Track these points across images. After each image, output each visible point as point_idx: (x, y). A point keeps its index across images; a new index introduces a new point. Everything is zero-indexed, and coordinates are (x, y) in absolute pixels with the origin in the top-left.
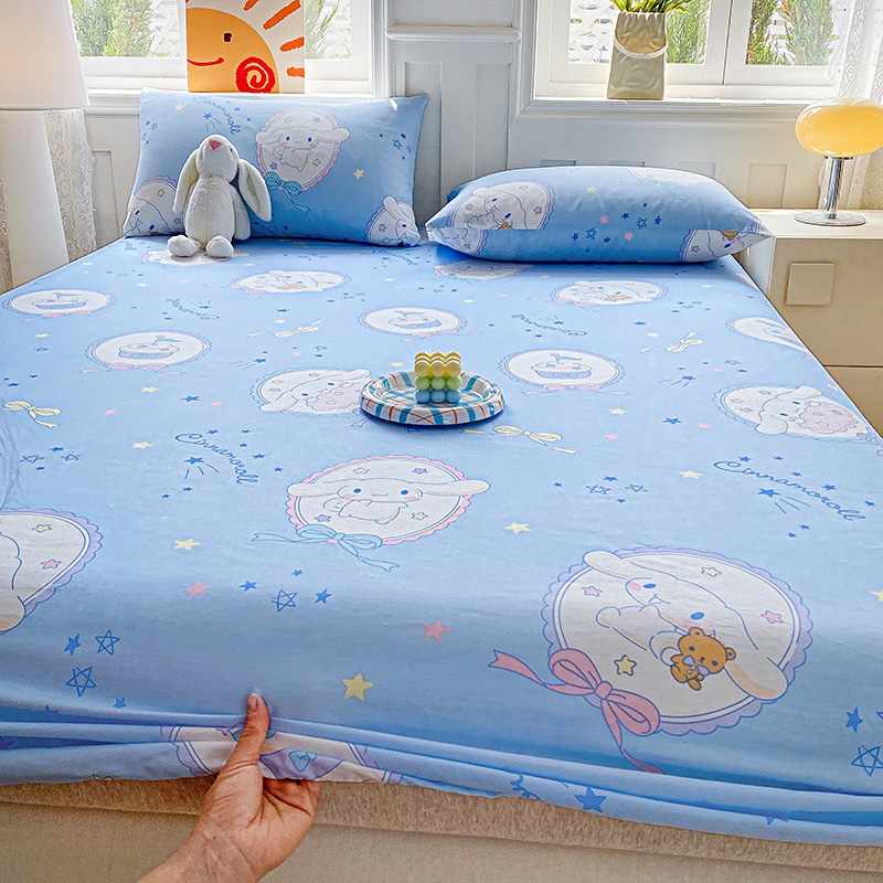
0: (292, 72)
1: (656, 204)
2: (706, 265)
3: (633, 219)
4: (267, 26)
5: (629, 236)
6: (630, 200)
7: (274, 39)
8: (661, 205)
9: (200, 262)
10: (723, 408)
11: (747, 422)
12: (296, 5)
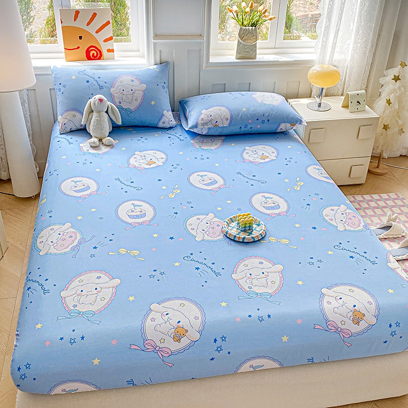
0: (109, 51)
1: (267, 114)
2: (284, 134)
3: (260, 120)
4: (97, 32)
5: (259, 126)
6: (259, 113)
7: (101, 37)
8: (269, 115)
9: (104, 149)
10: (324, 219)
11: (333, 226)
12: (108, 23)
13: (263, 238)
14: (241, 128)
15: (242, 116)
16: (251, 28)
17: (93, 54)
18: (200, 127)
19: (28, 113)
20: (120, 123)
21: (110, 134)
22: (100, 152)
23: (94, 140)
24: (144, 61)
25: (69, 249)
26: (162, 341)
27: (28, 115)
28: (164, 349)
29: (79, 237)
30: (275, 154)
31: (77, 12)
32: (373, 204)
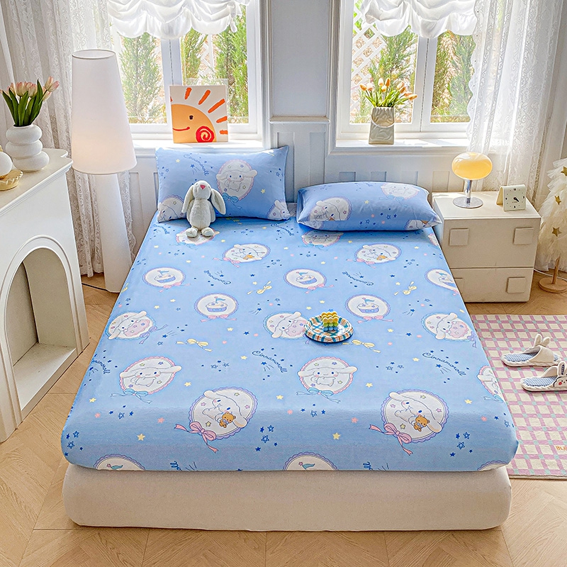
0: (222, 132)
1: (394, 209)
2: (416, 233)
3: (385, 215)
4: (210, 112)
5: (383, 222)
6: (383, 207)
7: (213, 117)
8: (396, 209)
9: (201, 240)
10: (424, 327)
11: (432, 334)
12: (223, 101)
13: (345, 340)
14: (361, 223)
15: (363, 209)
16: (386, 108)
17: (205, 136)
18: (312, 219)
19: (129, 199)
20: (224, 212)
21: (212, 225)
22: (196, 243)
23: (193, 229)
24: (259, 144)
25: (139, 334)
26: (208, 424)
27: (129, 201)
28: (209, 433)
29: (151, 325)
30: (395, 255)
31: (189, 90)
32: (531, 326)
